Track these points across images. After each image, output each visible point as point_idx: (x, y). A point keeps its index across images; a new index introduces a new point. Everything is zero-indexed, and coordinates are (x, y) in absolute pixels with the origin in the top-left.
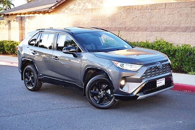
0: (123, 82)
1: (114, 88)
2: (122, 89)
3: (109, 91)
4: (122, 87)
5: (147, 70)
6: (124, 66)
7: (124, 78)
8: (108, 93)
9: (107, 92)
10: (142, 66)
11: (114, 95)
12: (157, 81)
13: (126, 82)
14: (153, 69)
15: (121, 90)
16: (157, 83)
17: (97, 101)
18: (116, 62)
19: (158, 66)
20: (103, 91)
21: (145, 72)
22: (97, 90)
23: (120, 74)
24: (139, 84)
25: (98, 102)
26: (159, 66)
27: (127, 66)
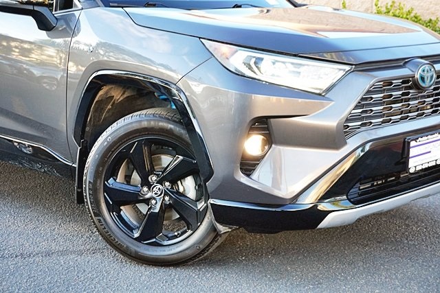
0: (253, 145)
1: (211, 173)
2: (248, 176)
3: (188, 186)
4: (249, 166)
5: (369, 92)
6: (262, 65)
7: (262, 124)
8: (183, 195)
9: (181, 190)
10: (347, 68)
11: (211, 201)
12: (413, 143)
13: (270, 140)
14: (397, 88)
15: (243, 179)
16: (412, 152)
17: (131, 229)
18: (225, 49)
19: (417, 76)
20: (161, 182)
21: (363, 99)
22: (136, 177)
23: (244, 107)
24: (332, 156)
25: (136, 235)
26: (422, 79)
27: (275, 69)
